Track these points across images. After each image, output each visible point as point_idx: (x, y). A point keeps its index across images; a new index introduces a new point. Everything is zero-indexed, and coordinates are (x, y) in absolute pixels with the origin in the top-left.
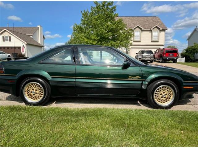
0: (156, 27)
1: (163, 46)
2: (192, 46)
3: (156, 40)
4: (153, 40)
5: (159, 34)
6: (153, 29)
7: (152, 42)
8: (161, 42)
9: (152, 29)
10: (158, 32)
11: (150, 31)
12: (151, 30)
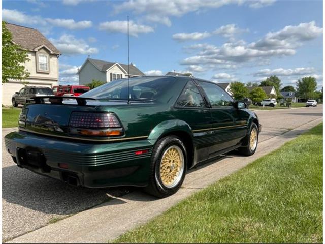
0: (44, 48)
1: (57, 81)
2: (90, 83)
3: (45, 70)
4: (40, 70)
5: (49, 61)
6: (39, 50)
7: (37, 72)
8: (54, 74)
9: (37, 51)
10: (46, 57)
11: (34, 54)
12: (35, 52)
